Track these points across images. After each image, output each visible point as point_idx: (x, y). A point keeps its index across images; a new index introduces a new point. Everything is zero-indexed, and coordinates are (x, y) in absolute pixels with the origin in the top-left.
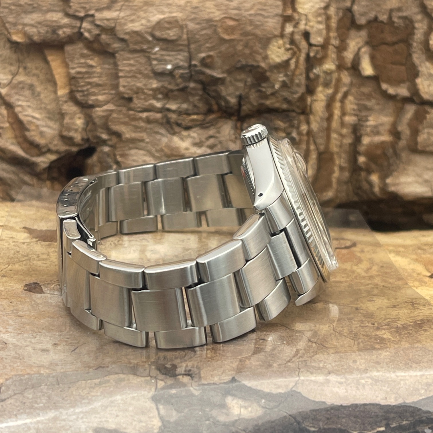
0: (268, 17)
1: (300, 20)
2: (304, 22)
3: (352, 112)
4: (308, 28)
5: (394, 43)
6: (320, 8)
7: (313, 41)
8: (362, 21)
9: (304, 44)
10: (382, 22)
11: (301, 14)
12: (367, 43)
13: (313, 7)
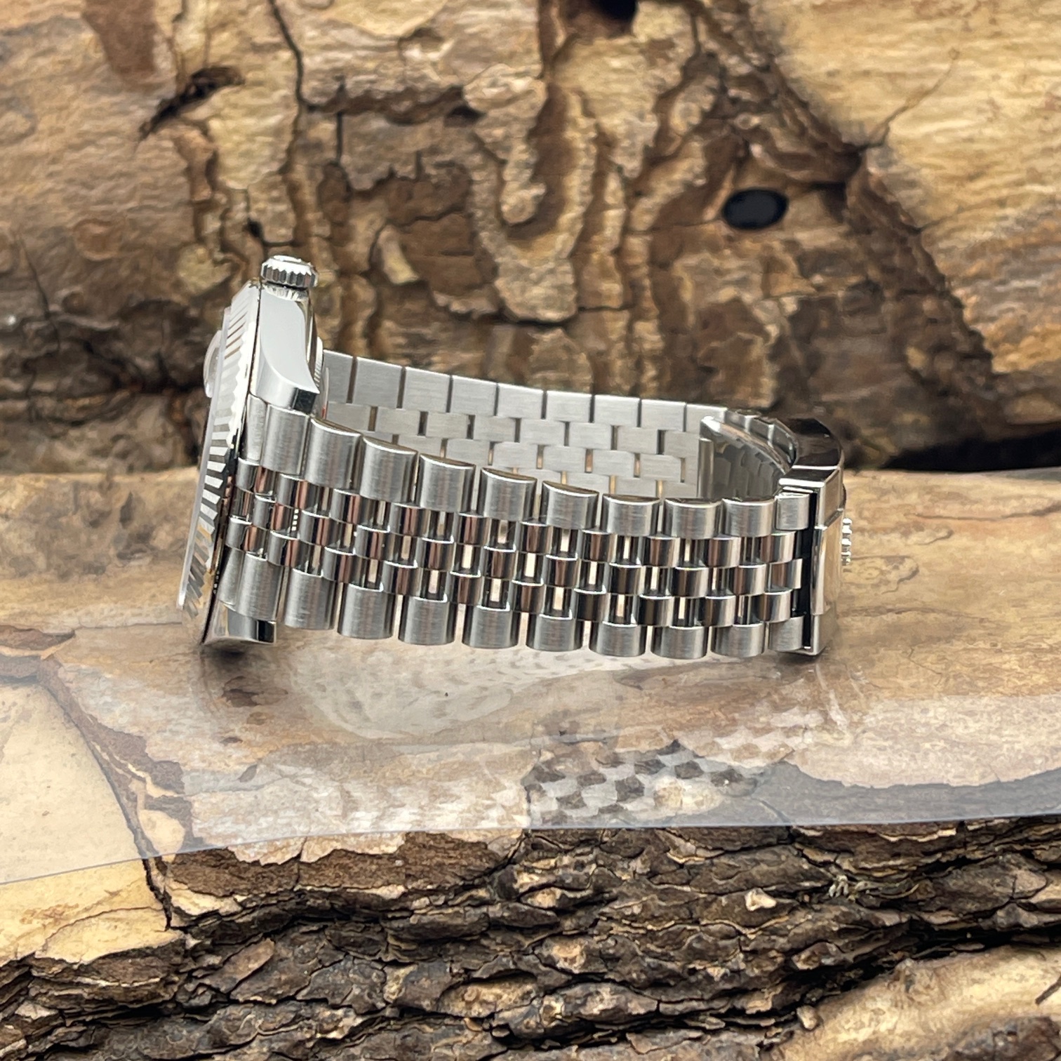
0: (164, 210)
1: (231, 202)
2: (242, 205)
3: (399, 351)
4: (254, 215)
5: (440, 216)
6: (271, 174)
7: (269, 237)
8: (365, 183)
9: (251, 245)
10: (404, 179)
11: (234, 190)
12: (390, 221)
13: (256, 172)
